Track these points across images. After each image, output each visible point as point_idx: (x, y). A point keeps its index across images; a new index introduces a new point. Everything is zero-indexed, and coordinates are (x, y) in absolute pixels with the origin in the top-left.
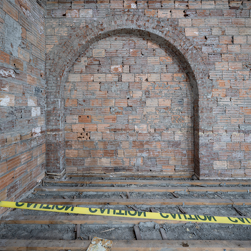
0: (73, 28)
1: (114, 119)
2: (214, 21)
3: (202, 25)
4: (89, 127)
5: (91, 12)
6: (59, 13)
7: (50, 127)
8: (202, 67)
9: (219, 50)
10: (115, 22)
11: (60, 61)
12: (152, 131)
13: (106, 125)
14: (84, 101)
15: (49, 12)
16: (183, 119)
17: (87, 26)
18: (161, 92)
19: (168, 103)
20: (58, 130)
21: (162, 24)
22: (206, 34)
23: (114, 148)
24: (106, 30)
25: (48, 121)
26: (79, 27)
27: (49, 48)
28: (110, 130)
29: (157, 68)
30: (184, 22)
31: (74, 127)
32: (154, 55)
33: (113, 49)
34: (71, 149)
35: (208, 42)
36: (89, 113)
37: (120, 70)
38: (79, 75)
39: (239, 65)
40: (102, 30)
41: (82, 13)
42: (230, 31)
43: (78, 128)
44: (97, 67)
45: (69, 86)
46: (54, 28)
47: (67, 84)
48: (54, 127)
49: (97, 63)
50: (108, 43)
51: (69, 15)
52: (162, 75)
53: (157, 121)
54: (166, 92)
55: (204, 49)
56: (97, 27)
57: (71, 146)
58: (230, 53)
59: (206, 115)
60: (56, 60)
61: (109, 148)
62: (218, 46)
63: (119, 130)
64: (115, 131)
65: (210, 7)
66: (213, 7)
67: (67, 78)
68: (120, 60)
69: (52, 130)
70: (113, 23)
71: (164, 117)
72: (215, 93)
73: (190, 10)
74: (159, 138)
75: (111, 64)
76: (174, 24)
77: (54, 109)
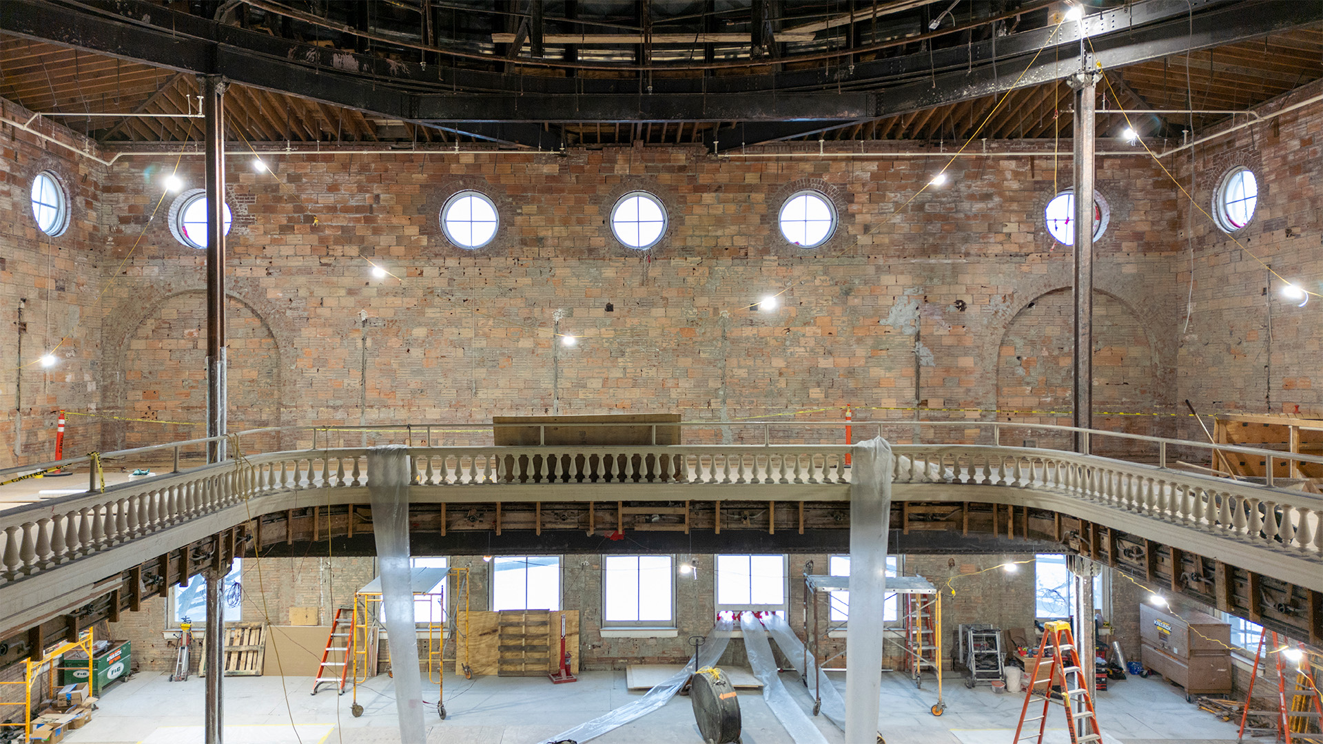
0: (135, 289)
1: (188, 395)
2: (301, 280)
3: (287, 285)
4: (154, 405)
5: (156, 269)
6: (118, 271)
7: (107, 405)
8: (285, 334)
9: (306, 314)
10: (185, 282)
11: (119, 327)
12: (234, 408)
13: (177, 402)
14: (150, 373)
15: (107, 269)
16: (272, 394)
17: (152, 286)
18: (246, 362)
19: (254, 374)
20: (117, 408)
21: (240, 284)
22: (291, 296)
23: (186, 430)
24: (174, 292)
25: (104, 397)
26: (142, 288)
27: (107, 312)
28: (183, 408)
29: (241, 332)
30: (267, 282)
31: (138, 405)
32: (239, 316)
33: (187, 309)
34: (133, 431)
35: (294, 305)
36: (156, 388)
37: (196, 334)
38: (143, 341)
39: (330, 331)
40: (170, 291)
41: (146, 271)
42: (320, 292)
43: (142, 405)
44: (166, 331)
45: (132, 355)
46: (112, 289)
47: (129, 353)
48: (112, 404)
49: (167, 325)
50: (181, 301)
51: (130, 273)
52: (248, 341)
53: (240, 397)
54: (252, 360)
55: (289, 313)
56: (164, 288)
57: (133, 428)
58: (319, 316)
59: (288, 388)
60: (115, 326)
61: (181, 430)
62: (305, 310)
63: (193, 407)
64: (188, 408)
65: (297, 264)
66: (300, 264)
67: (129, 345)
68: (196, 323)
69: (109, 408)
70: (183, 283)
71: (249, 392)
72: (300, 364)
73: (274, 268)
74: (243, 417)
75: (185, 328)
76: (254, 283)
77: (112, 383)
